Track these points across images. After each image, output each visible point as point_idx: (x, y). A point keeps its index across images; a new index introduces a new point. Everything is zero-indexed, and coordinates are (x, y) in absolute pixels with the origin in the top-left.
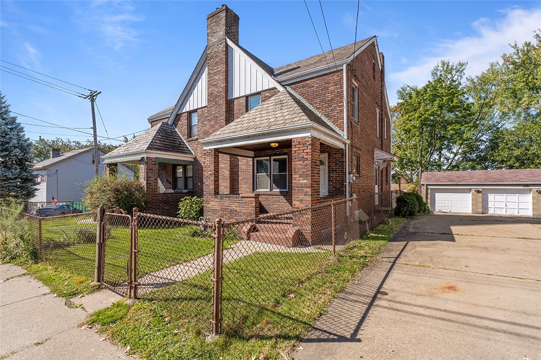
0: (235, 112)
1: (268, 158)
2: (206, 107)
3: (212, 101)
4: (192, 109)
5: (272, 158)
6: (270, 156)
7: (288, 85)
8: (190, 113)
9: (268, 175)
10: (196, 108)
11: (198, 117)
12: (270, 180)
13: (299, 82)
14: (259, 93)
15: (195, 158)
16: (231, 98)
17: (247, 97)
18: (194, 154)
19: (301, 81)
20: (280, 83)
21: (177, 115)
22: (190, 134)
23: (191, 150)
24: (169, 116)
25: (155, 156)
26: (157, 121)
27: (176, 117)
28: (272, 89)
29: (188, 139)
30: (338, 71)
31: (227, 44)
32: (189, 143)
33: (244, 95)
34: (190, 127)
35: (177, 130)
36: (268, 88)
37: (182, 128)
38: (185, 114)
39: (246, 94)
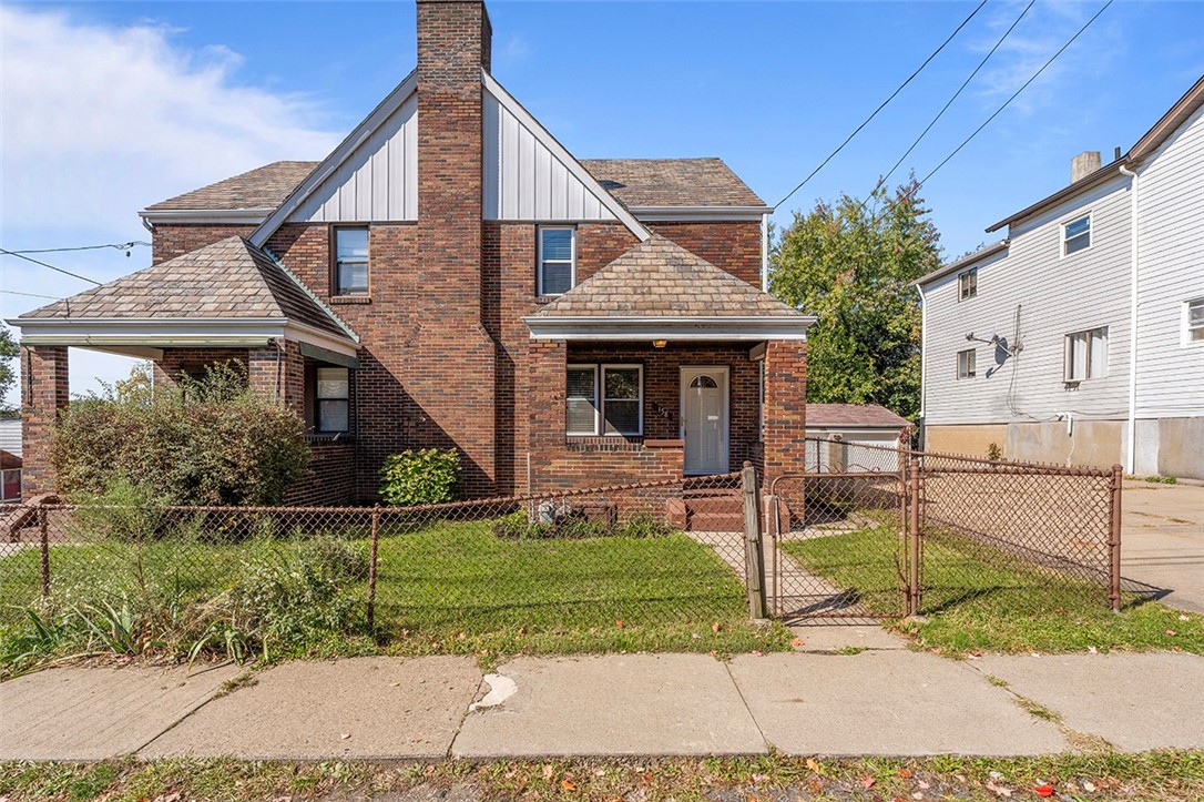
0: (503, 254)
1: (595, 366)
2: (415, 223)
3: (433, 213)
4: (349, 217)
5: (604, 366)
6: (600, 362)
7: (648, 224)
8: (336, 227)
9: (593, 403)
10: (370, 220)
11: (372, 243)
12: (600, 411)
13: (671, 224)
14: (575, 224)
15: (363, 353)
16: (492, 218)
17: (537, 224)
18: (357, 339)
19: (677, 223)
20: (632, 214)
21: (285, 225)
22: (335, 288)
23: (346, 329)
24: (260, 221)
25: (296, 337)
26: (183, 225)
27: (280, 229)
28: (608, 223)
29: (330, 296)
30: (751, 222)
31: (483, 87)
32: (334, 308)
33: (533, 218)
34: (335, 266)
35: (282, 267)
36: (597, 218)
37: (306, 262)
38: (319, 228)
39: (537, 219)
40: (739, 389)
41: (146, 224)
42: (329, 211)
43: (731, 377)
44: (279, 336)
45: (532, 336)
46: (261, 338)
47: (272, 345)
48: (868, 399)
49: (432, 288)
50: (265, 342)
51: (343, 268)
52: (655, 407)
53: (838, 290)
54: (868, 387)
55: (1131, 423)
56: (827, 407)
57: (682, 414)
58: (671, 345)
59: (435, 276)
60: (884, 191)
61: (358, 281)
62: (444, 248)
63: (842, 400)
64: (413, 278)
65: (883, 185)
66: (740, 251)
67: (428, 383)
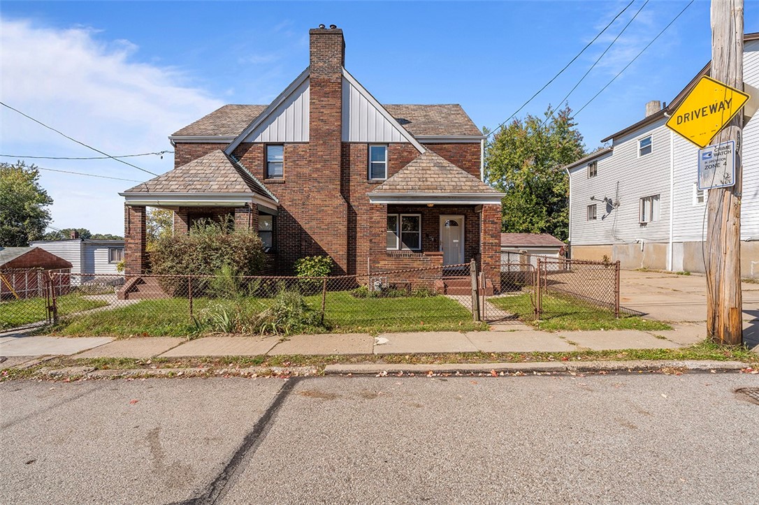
0: (351, 159)
1: (397, 215)
2: (308, 143)
3: (317, 138)
4: (274, 140)
5: (402, 215)
6: (399, 213)
7: (424, 144)
8: (267, 144)
9: (396, 233)
10: (285, 141)
11: (285, 153)
12: (399, 237)
13: (436, 144)
14: (388, 144)
15: (280, 208)
16: (346, 141)
17: (368, 144)
18: (277, 201)
19: (438, 144)
20: (416, 139)
21: (242, 143)
22: (266, 175)
23: (272, 196)
24: (230, 141)
25: (256, 202)
26: (190, 143)
27: (239, 145)
28: (404, 143)
29: (264, 179)
30: (476, 143)
31: (342, 75)
32: (266, 185)
33: (366, 141)
34: (266, 164)
35: (240, 164)
36: (399, 141)
37: (251, 163)
38: (260, 145)
39: (369, 141)
40: (469, 227)
41: (172, 143)
42: (265, 136)
43: (465, 220)
44: (249, 201)
45: (371, 202)
46: (242, 202)
47: (247, 205)
48: (542, 231)
49: (316, 176)
50: (244, 204)
51: (270, 165)
52: (427, 235)
53: (525, 169)
54: (542, 224)
55: (671, 244)
56: (518, 235)
57: (441, 239)
58: (435, 206)
59: (317, 170)
60: (552, 113)
61: (277, 170)
62: (322, 155)
63: (527, 231)
64: (306, 170)
65: (551, 109)
66: (470, 158)
67: (314, 223)
